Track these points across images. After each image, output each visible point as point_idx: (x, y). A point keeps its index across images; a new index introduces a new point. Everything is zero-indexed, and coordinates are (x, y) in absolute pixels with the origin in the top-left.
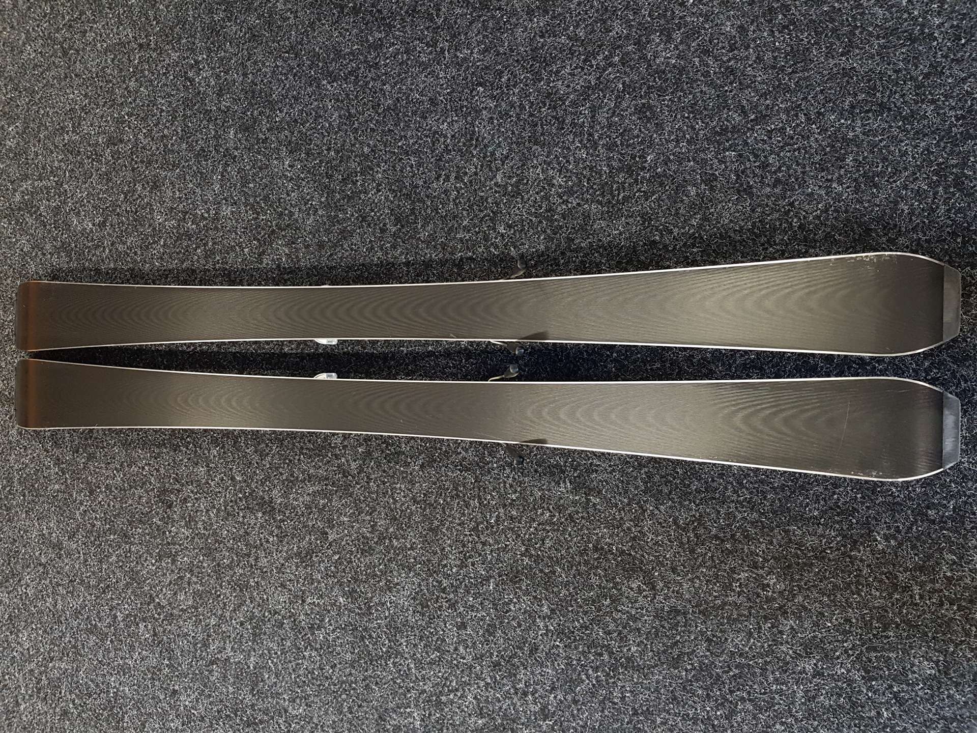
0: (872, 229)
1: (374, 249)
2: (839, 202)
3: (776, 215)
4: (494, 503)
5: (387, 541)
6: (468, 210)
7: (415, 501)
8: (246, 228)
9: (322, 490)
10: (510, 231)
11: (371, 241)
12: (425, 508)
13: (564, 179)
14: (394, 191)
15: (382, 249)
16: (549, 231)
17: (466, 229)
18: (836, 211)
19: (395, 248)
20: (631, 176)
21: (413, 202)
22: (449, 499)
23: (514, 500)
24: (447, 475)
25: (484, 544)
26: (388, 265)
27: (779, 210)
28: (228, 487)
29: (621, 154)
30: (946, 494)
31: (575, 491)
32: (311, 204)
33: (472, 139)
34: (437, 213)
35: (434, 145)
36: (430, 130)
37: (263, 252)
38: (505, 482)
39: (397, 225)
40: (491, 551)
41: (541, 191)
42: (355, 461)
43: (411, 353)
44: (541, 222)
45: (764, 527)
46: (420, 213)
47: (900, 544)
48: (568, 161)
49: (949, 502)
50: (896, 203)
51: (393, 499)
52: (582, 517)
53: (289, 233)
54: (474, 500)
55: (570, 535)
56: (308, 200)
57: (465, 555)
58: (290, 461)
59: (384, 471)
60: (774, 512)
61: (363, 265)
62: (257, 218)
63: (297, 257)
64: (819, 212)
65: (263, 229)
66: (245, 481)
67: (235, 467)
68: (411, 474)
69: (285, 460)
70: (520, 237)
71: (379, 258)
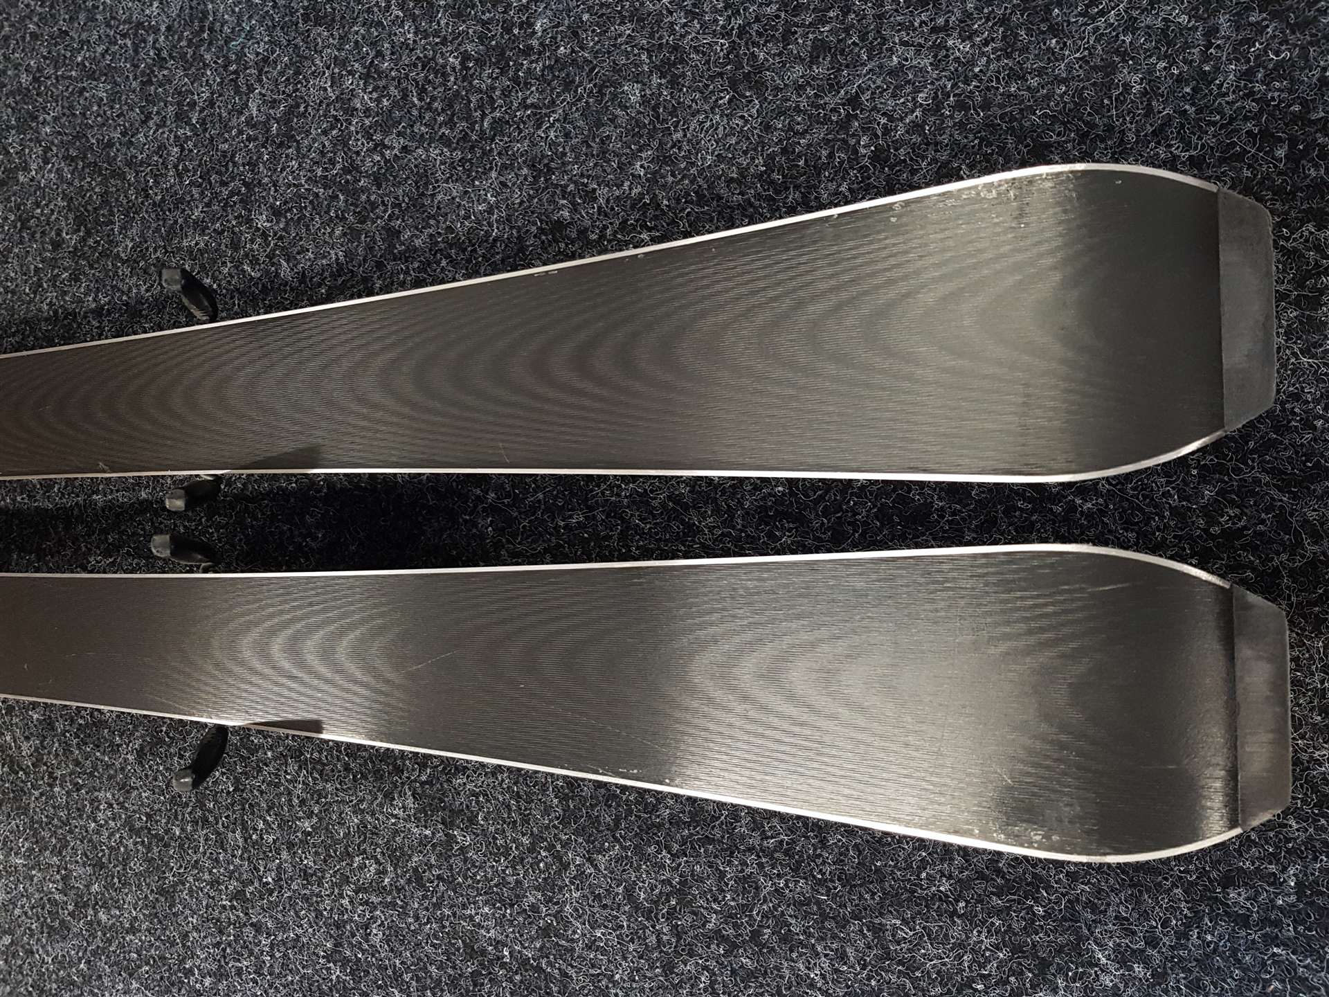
0: (1049, 145)
2: (967, 82)
3: (819, 133)
5: (91, 912)
6: (200, 186)
10: (278, 222)
11: (37, 270)
12: (150, 843)
13: (375, 95)
14: (73, 159)
15: (55, 285)
17: (200, 226)
18: (961, 106)
20: (503, 72)
21: (106, 178)
23: (309, 834)
25: (257, 927)
26: (66, 318)
27: (827, 119)
29: (484, 24)
30: (1277, 847)
31: (424, 814)
33: (202, 30)
34: (147, 196)
35: (136, 51)
36: (128, 21)
38: (289, 794)
39: (79, 230)
40: (272, 946)
41: (332, 128)
43: (109, 506)
45: (824, 917)
46: (117, 200)
47: (1159, 977)
48: (379, 54)
49: (1284, 869)
50: (1109, 69)
52: (439, 878)
55: (417, 918)
57: (224, 950)
60: (846, 880)
64: (918, 113)
68: (122, 769)
70: (297, 234)
71: (51, 304)
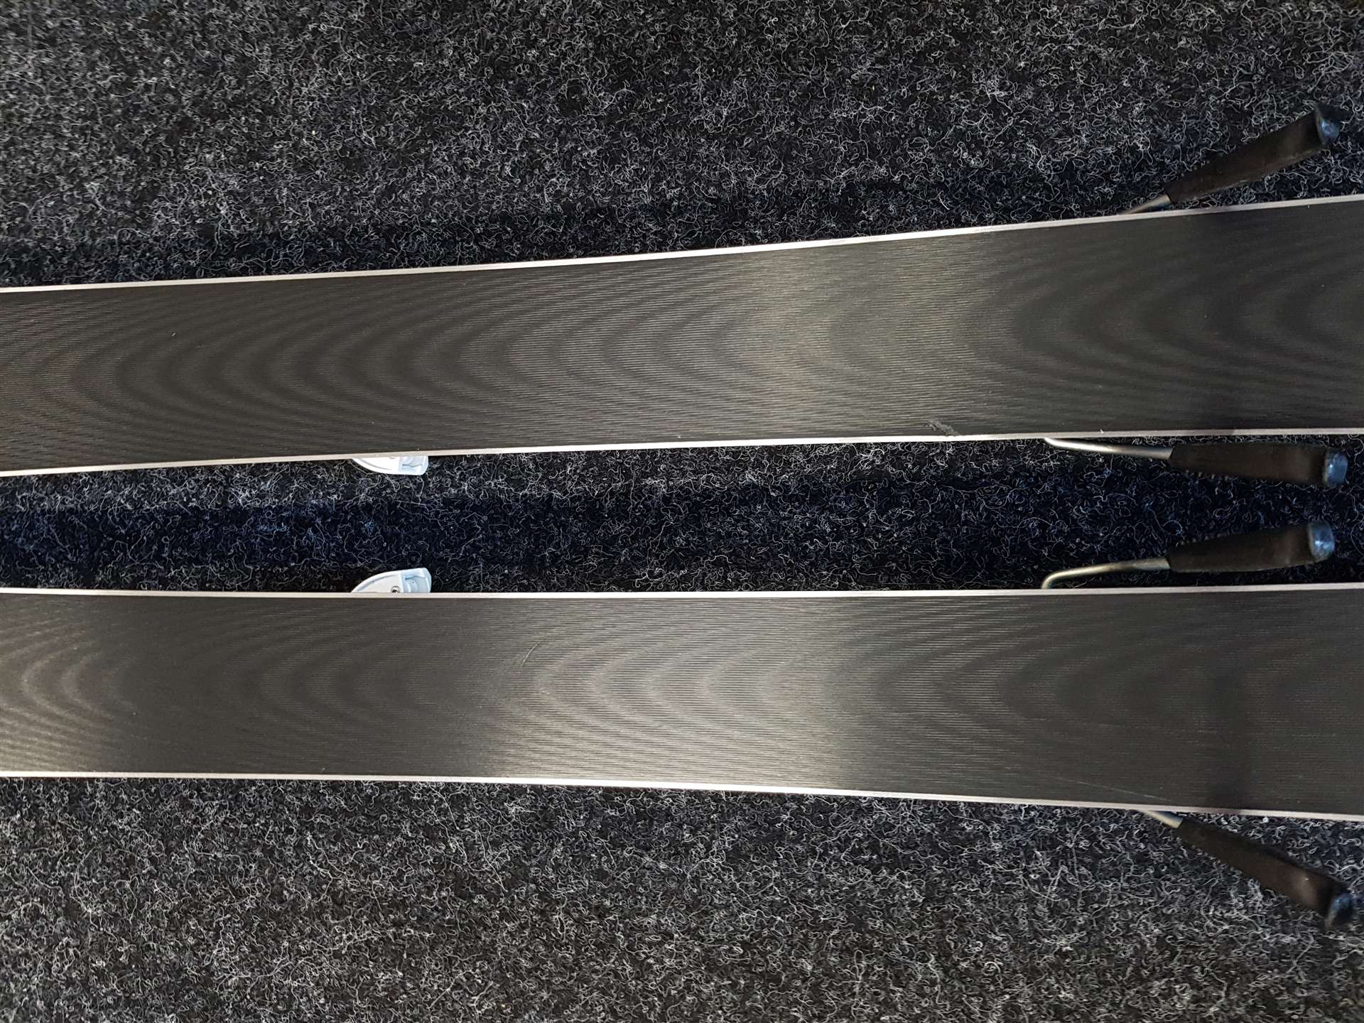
1: (541, 166)
4: (996, 964)
6: (869, 31)
7: (711, 965)
8: (93, 117)
9: (384, 940)
10: (1020, 91)
11: (528, 142)
15: (567, 166)
16: (1159, 89)
17: (863, 91)
19: (613, 161)
22: (833, 959)
23: (1066, 955)
24: (822, 883)
26: (593, 215)
28: (57, 939)
32: (315, 32)
34: (761, 43)
37: (152, 191)
38: (1031, 900)
42: (496, 844)
43: (684, 493)
44: (1128, 61)
46: (699, 45)
51: (634, 961)
53: (243, 122)
54: (924, 959)
56: (305, 21)
58: (269, 852)
59: (601, 875)
61: (505, 218)
62: (128, 85)
63: (270, 200)
65: (150, 117)
66: (114, 918)
67: (76, 875)
68: (696, 880)
69: (249, 847)
70: (1057, 109)
71: (557, 195)
